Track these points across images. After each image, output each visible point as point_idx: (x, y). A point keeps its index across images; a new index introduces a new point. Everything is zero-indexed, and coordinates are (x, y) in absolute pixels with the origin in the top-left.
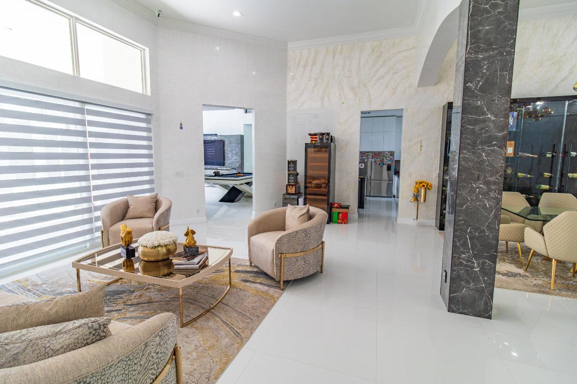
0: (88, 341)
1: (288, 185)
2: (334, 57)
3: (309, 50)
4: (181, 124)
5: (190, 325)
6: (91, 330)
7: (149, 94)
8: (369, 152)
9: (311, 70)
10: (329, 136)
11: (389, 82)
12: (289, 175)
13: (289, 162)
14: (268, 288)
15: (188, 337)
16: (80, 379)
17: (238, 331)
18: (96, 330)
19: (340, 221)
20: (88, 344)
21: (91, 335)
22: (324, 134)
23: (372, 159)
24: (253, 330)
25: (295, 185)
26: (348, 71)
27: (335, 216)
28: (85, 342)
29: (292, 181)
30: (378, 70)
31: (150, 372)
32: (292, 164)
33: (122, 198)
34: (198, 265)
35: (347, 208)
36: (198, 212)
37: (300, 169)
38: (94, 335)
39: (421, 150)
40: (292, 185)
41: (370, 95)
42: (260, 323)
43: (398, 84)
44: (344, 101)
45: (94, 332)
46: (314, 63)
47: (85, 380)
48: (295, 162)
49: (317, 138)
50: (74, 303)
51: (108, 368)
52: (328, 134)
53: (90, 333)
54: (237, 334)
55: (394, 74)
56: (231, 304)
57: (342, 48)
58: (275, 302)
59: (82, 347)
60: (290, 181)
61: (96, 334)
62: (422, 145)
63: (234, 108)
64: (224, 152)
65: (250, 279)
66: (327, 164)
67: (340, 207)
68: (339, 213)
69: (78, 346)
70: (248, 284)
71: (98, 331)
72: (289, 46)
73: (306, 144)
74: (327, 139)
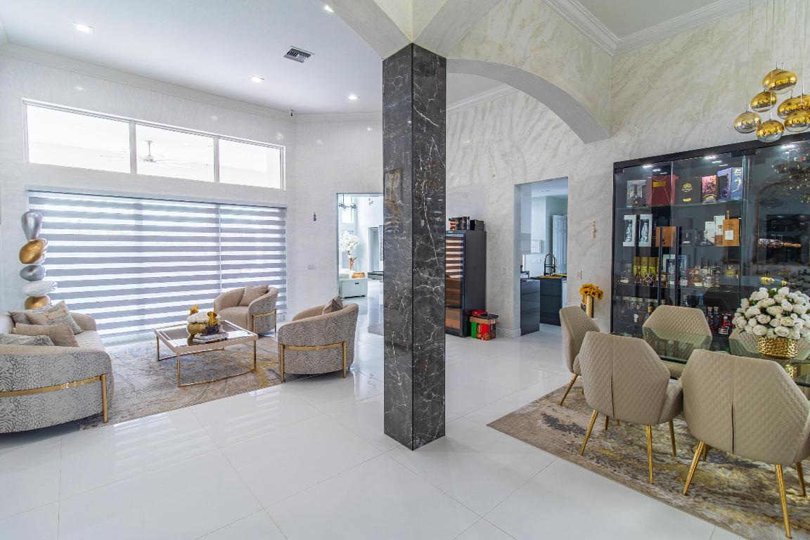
2: (483, 119)
11: (547, 141)
39: (594, 236)
41: (525, 162)
43: (560, 141)
44: (495, 173)
55: (554, 129)
57: (492, 104)
62: (597, 228)
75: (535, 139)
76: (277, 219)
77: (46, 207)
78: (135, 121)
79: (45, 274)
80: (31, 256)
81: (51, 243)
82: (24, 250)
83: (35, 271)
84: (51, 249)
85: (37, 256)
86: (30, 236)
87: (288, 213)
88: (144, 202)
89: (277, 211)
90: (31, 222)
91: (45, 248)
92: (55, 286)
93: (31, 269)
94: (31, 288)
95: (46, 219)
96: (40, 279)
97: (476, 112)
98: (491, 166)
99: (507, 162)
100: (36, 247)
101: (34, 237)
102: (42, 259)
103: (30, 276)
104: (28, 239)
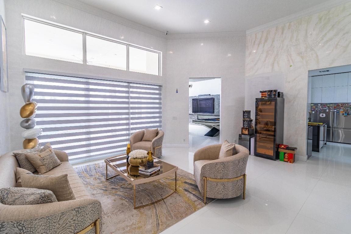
0: (39, 202)
1: (243, 128)
2: (282, 33)
3: (262, 32)
4: (177, 90)
5: (139, 209)
6: (41, 197)
7: (161, 75)
8: (331, 104)
9: (264, 46)
10: (276, 92)
12: (244, 121)
13: (244, 112)
14: (197, 199)
15: (133, 216)
16: (18, 221)
17: (160, 223)
18: (43, 197)
19: (285, 160)
20: (38, 203)
21: (40, 199)
22: (272, 91)
23: (335, 109)
24: (168, 226)
25: (248, 128)
26: (296, 41)
27: (281, 155)
28: (37, 202)
29: (246, 126)
30: (326, 34)
31: (68, 230)
32: (247, 113)
33: (141, 130)
34: (149, 174)
35: (293, 149)
36: (184, 141)
37: (253, 117)
38: (42, 200)
40: (246, 129)
41: (317, 56)
42: (177, 222)
44: (292, 64)
45: (42, 198)
46: (266, 41)
47: (20, 222)
48: (249, 112)
49: (266, 94)
50: (51, 181)
51: (34, 220)
52: (275, 91)
53: (40, 198)
54: (158, 224)
56: (168, 203)
58: (195, 211)
59: (35, 204)
60: (244, 125)
61: (43, 200)
63: (214, 78)
64: (214, 105)
65: (190, 190)
66: (273, 114)
67: (287, 148)
68: (285, 153)
69: (34, 203)
70: (186, 193)
71: (44, 198)
72: (247, 33)
73: (256, 99)
74: (275, 95)
75: (327, 42)
76: (157, 92)
77: (36, 82)
78: (86, 33)
79: (36, 124)
80: (28, 113)
81: (40, 105)
82: (23, 109)
83: (30, 122)
84: (40, 109)
85: (31, 113)
86: (27, 100)
87: (163, 88)
88: (90, 81)
89: (158, 87)
90: (27, 91)
91: (36, 107)
92: (41, 131)
93: (27, 121)
94: (27, 134)
95: (36, 90)
96: (32, 128)
97: (276, 30)
98: (288, 61)
99: (302, 58)
100: (30, 107)
101: (29, 100)
102: (34, 115)
103: (27, 126)
104: (25, 102)
